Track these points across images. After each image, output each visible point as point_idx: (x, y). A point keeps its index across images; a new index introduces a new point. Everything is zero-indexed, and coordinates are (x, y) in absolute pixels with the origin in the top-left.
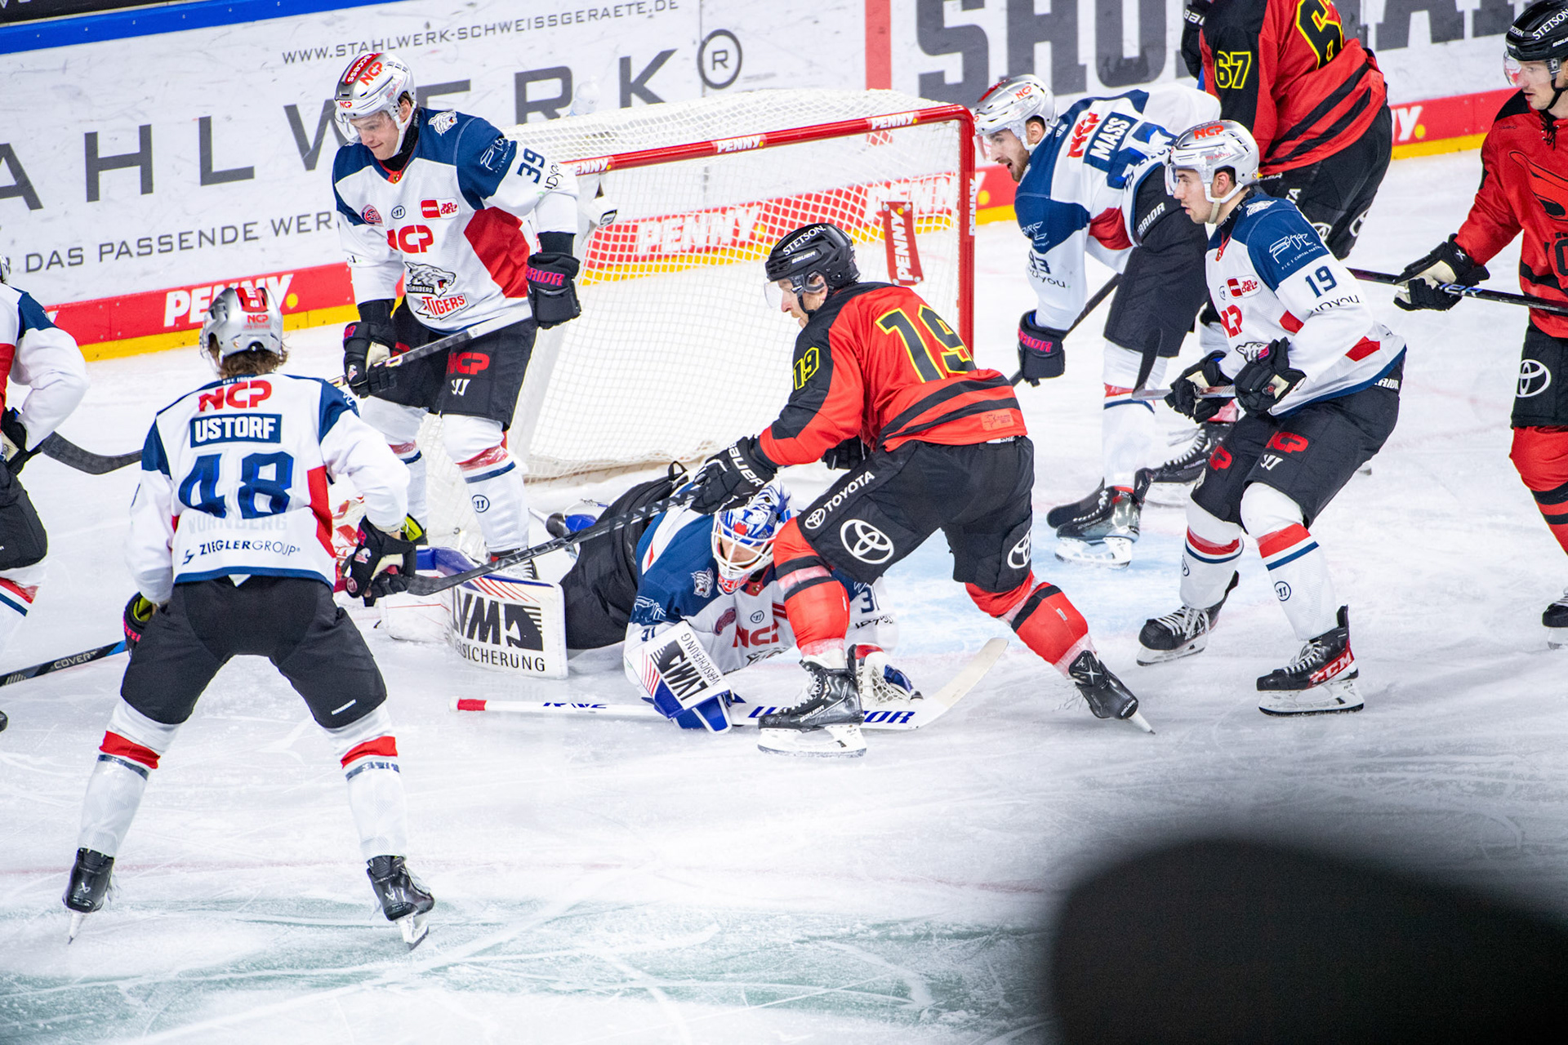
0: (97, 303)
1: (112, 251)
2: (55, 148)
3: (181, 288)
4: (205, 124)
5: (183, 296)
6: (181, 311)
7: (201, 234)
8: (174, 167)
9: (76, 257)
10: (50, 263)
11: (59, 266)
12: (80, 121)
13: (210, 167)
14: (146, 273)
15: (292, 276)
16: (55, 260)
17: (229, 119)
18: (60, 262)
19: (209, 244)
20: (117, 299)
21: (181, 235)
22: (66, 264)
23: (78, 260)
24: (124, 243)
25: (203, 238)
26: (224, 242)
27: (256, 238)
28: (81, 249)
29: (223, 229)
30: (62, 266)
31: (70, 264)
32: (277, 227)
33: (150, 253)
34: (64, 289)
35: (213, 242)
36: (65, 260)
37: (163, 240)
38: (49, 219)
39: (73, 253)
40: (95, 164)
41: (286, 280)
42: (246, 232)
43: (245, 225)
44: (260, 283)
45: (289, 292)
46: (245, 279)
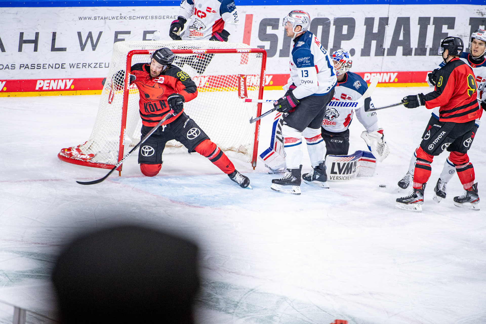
0: (17, 81)
1: (23, 67)
2: (11, 35)
3: (42, 80)
4: (54, 34)
5: (42, 82)
6: (41, 86)
7: (49, 65)
8: (44, 45)
9: (13, 67)
10: (6, 68)
11: (8, 69)
12: (19, 29)
13: (54, 46)
14: (32, 74)
15: (73, 80)
16: (7, 67)
17: (61, 33)
18: (8, 68)
19: (51, 68)
20: (23, 80)
21: (43, 64)
22: (10, 68)
23: (14, 68)
24: (27, 65)
25: (50, 66)
26: (55, 68)
27: (65, 68)
28: (15, 65)
29: (56, 64)
30: (9, 69)
31: (11, 69)
32: (71, 66)
33: (34, 68)
34: (9, 75)
35: (52, 68)
36: (10, 67)
37: (38, 65)
38: (7, 55)
39: (12, 66)
40: (22, 41)
41: (72, 81)
42: (62, 66)
43: (62, 64)
44: (64, 81)
45: (72, 84)
46: (60, 79)
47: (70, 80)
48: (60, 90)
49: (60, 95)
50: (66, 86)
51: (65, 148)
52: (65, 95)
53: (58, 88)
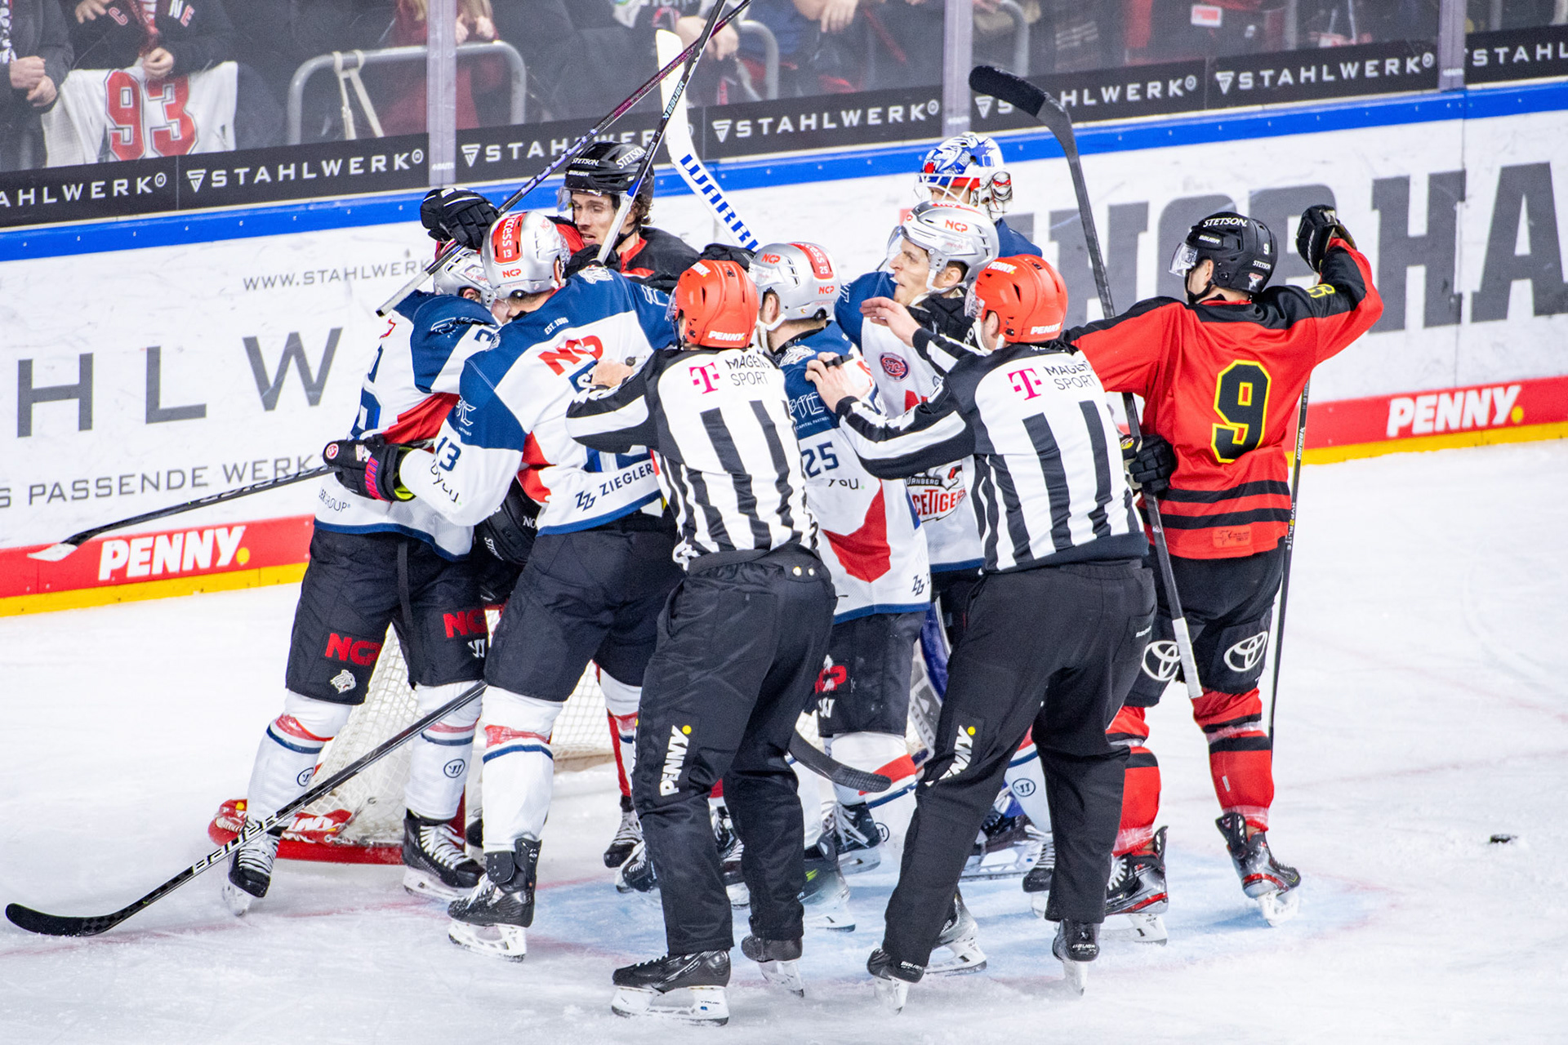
0: (26, 551)
1: (43, 494)
3: (120, 538)
4: (153, 355)
5: (121, 546)
6: (118, 563)
7: (144, 477)
8: (116, 401)
9: (3, 499)
12: (14, 347)
13: (157, 404)
14: (80, 520)
15: (244, 528)
17: (181, 350)
19: (154, 490)
21: (122, 479)
23: (5, 502)
24: (57, 485)
25: (146, 483)
26: (169, 488)
27: (206, 485)
28: (8, 490)
29: (169, 473)
32: (229, 473)
33: (87, 497)
35: (157, 488)
37: (101, 484)
40: (28, 396)
41: (238, 533)
42: (194, 478)
43: (194, 470)
44: (208, 535)
45: (240, 546)
46: (191, 530)
47: (230, 528)
48: (196, 572)
49: (197, 593)
50: (216, 554)
51: (234, 798)
52: (217, 588)
53: (188, 566)
